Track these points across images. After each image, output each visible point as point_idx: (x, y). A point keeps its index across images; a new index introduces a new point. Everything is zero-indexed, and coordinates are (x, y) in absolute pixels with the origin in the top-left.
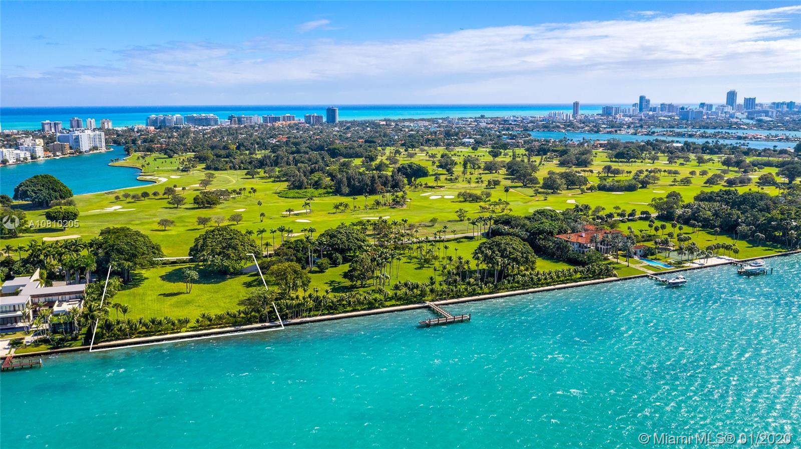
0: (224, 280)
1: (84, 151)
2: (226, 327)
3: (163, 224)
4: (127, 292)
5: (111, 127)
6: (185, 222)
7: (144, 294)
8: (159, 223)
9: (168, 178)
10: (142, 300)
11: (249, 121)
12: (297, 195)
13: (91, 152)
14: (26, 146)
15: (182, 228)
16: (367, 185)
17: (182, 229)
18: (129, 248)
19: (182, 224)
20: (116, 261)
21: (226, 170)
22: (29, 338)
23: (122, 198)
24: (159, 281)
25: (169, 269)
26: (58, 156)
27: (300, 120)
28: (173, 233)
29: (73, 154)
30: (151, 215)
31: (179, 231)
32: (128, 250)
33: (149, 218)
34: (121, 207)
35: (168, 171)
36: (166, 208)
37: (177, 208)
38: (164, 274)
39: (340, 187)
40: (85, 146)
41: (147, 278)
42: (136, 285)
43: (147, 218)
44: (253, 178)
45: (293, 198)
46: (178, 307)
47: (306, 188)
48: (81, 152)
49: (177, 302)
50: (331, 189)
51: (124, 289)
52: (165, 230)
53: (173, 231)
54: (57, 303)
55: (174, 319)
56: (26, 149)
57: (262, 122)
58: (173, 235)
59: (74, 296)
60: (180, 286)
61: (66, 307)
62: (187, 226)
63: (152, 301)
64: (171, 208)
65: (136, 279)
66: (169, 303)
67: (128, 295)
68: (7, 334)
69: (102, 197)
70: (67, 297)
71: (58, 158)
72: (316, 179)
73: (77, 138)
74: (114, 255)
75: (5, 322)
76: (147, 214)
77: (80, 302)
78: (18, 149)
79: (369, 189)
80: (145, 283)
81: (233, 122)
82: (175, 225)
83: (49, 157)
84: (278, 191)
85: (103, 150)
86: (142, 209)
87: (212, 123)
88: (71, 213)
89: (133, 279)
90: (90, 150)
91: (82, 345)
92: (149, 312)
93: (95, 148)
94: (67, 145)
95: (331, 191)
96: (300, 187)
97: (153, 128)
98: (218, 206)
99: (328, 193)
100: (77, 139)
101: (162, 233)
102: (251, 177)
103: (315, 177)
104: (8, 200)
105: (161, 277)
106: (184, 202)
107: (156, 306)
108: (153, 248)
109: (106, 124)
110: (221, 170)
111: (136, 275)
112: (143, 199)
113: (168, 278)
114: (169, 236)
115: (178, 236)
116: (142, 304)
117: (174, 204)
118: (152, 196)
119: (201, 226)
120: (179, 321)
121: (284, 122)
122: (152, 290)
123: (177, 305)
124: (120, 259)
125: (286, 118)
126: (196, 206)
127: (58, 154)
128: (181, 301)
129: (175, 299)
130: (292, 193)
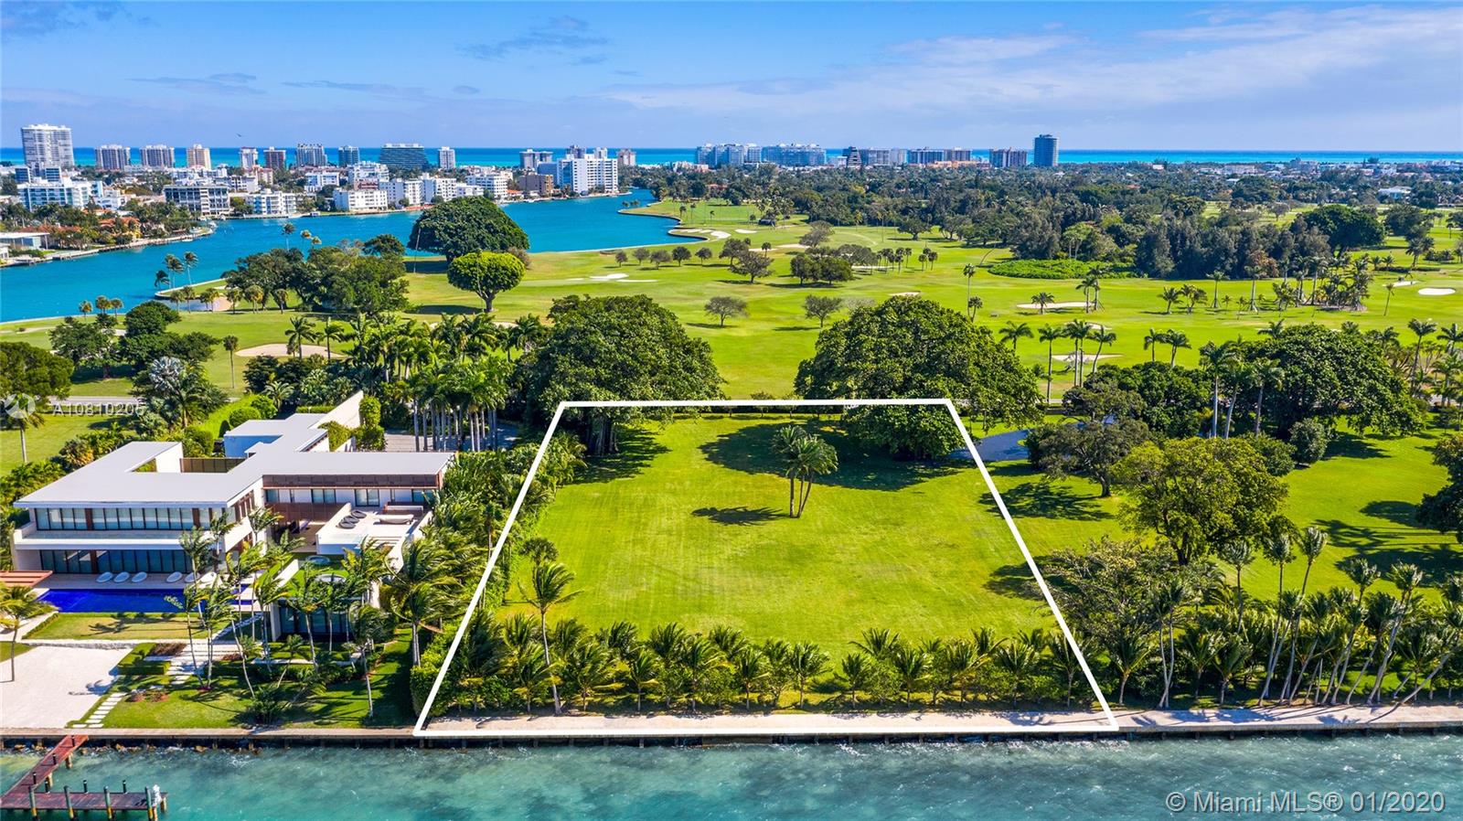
0: (912, 478)
1: (579, 192)
2: (975, 707)
3: (718, 311)
4: (593, 490)
5: (633, 163)
6: (770, 311)
7: (648, 504)
8: (708, 307)
9: (732, 232)
10: (638, 525)
11: (881, 159)
12: (1039, 271)
13: (591, 195)
14: (478, 176)
15: (766, 324)
16: (1226, 253)
17: (766, 327)
18: (613, 347)
19: (765, 316)
20: (570, 384)
21: (851, 224)
22: (201, 650)
23: (631, 259)
24: (699, 462)
25: (731, 426)
26: (531, 198)
27: (980, 160)
28: (742, 333)
29: (559, 195)
30: (689, 293)
31: (756, 331)
32: (610, 352)
33: (686, 300)
34: (624, 275)
35: (733, 223)
36: (726, 282)
37: (751, 282)
38: (715, 440)
39: (1151, 257)
40: (582, 183)
41: (663, 450)
42: (626, 469)
43: (681, 299)
44: (915, 239)
45: (1030, 276)
46: (760, 571)
47: (1056, 257)
48: (573, 194)
49: (759, 548)
50: (1124, 261)
51: (588, 479)
52: (722, 326)
53: (742, 328)
54: (345, 511)
55: (752, 640)
56: (478, 182)
57: (906, 161)
58: (741, 338)
59: (402, 492)
60: (768, 488)
61: (369, 529)
62: (777, 320)
63: (669, 533)
64: (736, 282)
65: (632, 449)
66: (728, 551)
67: (598, 502)
68: (139, 619)
69: (592, 258)
70: (384, 494)
71: (530, 201)
72: (1083, 238)
73: (569, 166)
74: (564, 363)
75: (168, 566)
76: (681, 290)
77: (419, 515)
78: (464, 181)
79: (1232, 265)
80: (658, 463)
81: (850, 160)
82: (746, 314)
83: (515, 198)
84: (985, 263)
85: (614, 192)
86: (670, 281)
87: (813, 160)
88: (504, 268)
89: (622, 448)
90: (591, 191)
91: (365, 722)
92: (654, 580)
93: (601, 189)
94: (549, 178)
95: (1125, 265)
96: (1042, 254)
97: (707, 166)
98: (849, 284)
99: (1117, 270)
100: (568, 171)
101: (714, 332)
102: (911, 236)
103: (1080, 231)
104: (395, 247)
105: (705, 448)
106: (768, 268)
107: (684, 560)
108: (688, 352)
109: (625, 157)
110: (841, 225)
111: (631, 435)
112: (675, 263)
113: (728, 453)
114: (733, 339)
115: (756, 340)
116: (635, 542)
117: (744, 274)
118: (695, 259)
119: (814, 322)
120: (774, 652)
121: (950, 162)
122: (673, 492)
123: (756, 562)
124: (580, 377)
125: (954, 155)
126: (797, 280)
127: (532, 194)
128: (768, 548)
129: (748, 534)
130: (1024, 266)
